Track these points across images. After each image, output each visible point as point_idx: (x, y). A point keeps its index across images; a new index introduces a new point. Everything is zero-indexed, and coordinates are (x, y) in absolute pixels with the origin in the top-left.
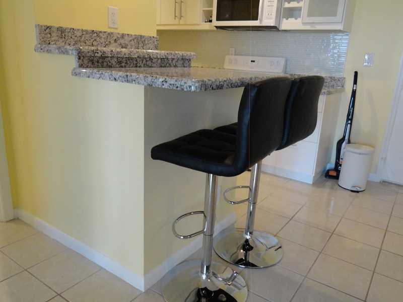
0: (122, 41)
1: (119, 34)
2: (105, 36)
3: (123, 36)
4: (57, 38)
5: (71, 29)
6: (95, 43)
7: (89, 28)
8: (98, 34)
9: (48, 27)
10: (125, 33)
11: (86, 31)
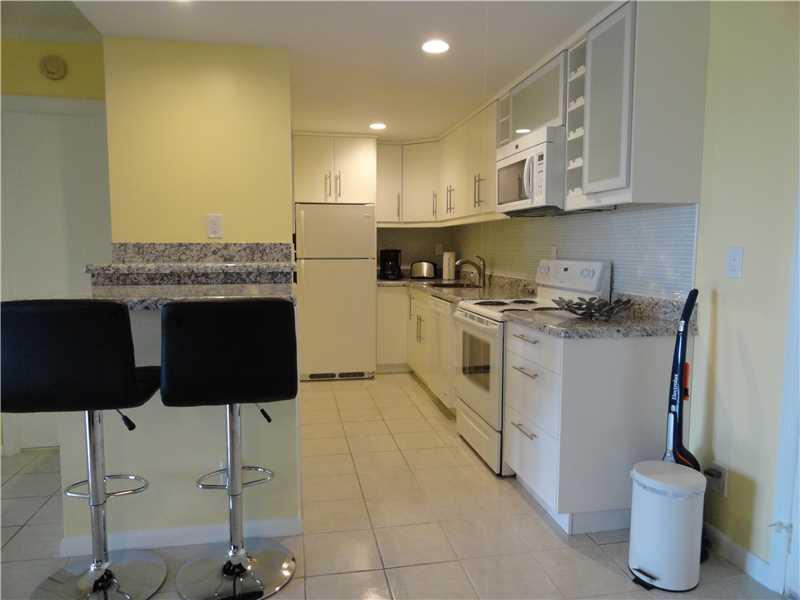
0: (225, 252)
1: (219, 244)
2: (199, 248)
3: (226, 246)
4: (132, 255)
5: (150, 244)
6: (183, 257)
7: (176, 241)
8: (188, 246)
9: (122, 245)
10: (229, 242)
11: (172, 245)
